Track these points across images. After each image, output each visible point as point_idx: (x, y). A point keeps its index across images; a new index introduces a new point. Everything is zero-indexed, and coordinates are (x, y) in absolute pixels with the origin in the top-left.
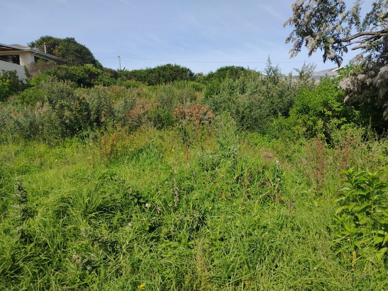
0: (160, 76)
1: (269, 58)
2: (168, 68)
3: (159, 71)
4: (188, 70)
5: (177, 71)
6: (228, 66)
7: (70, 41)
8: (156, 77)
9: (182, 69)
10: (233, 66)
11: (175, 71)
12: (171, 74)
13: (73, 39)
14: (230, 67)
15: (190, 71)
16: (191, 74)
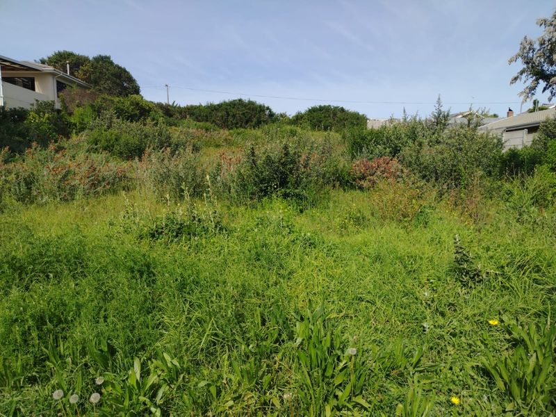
0: (228, 115)
1: (439, 99)
2: (239, 104)
3: (227, 109)
4: (268, 108)
5: (253, 110)
6: (322, 105)
7: (104, 60)
8: (222, 116)
9: (260, 106)
10: (330, 106)
11: (249, 109)
12: (244, 114)
13: (109, 58)
14: (325, 106)
15: (270, 111)
16: (271, 115)
